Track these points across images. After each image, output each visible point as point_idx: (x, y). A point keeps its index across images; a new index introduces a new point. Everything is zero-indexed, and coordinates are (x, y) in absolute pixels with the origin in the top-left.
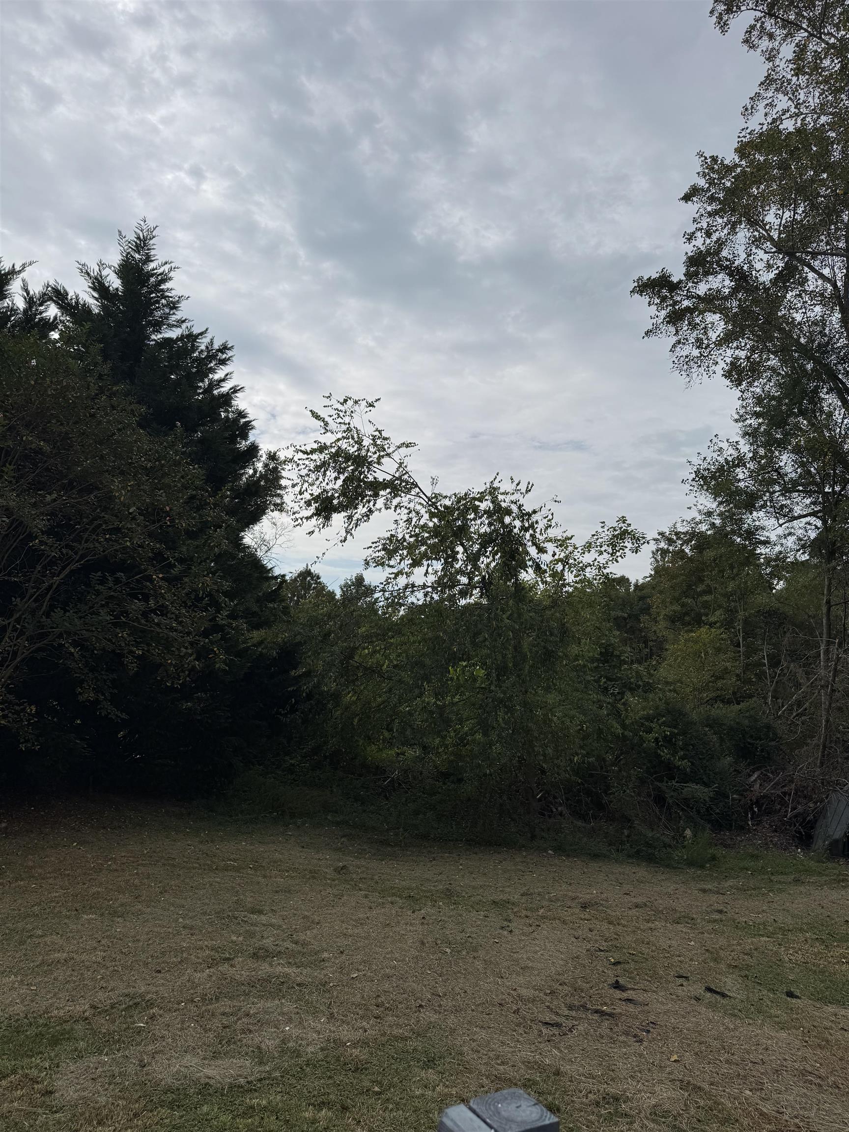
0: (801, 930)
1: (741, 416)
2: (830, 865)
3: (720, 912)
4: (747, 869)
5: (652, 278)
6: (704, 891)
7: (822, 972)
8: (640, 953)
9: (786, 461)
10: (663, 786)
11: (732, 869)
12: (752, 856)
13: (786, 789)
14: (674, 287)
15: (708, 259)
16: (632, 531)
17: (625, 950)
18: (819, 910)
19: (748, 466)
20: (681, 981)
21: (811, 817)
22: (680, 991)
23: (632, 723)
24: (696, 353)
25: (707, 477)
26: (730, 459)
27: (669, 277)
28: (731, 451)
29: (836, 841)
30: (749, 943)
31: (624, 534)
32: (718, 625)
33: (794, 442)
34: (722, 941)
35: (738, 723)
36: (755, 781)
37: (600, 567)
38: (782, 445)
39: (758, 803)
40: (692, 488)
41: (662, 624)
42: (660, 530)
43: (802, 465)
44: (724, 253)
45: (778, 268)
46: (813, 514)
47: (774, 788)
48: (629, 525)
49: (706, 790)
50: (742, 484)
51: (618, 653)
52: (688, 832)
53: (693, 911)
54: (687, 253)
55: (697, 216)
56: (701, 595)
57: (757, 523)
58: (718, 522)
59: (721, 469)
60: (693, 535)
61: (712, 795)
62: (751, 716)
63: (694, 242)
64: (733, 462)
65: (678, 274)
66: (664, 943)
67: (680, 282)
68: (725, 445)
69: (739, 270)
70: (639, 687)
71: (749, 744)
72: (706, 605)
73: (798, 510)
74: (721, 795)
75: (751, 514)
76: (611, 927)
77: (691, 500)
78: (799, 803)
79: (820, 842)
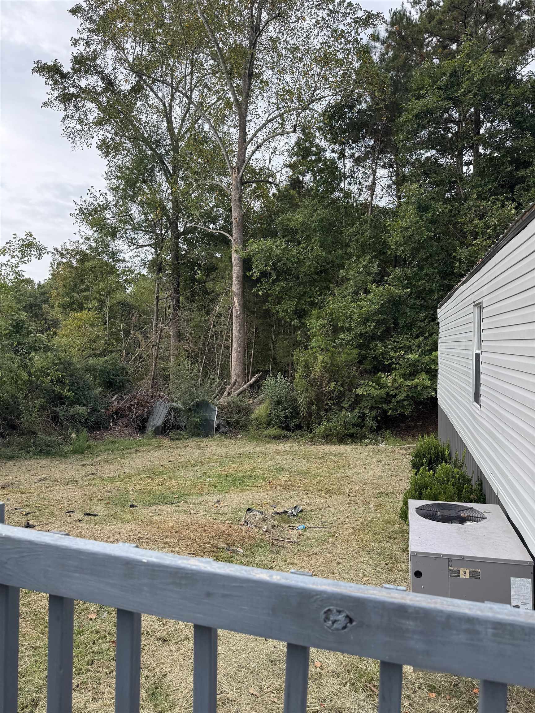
0: (139, 474)
1: (109, 176)
2: (155, 440)
3: (93, 474)
4: (109, 450)
5: (48, 64)
6: (83, 465)
7: (149, 492)
8: (44, 505)
9: (135, 210)
10: (57, 409)
11: (100, 451)
12: (112, 442)
13: (132, 402)
14: (64, 76)
15: (88, 63)
16: (36, 243)
17: (33, 506)
18: (149, 463)
19: (112, 210)
20: (69, 514)
21: (145, 416)
22: (69, 520)
23: (36, 371)
24: (79, 127)
25: (86, 214)
26: (101, 204)
27: (60, 67)
28: (102, 199)
29: (158, 427)
30: (109, 487)
31: (30, 245)
32: (94, 309)
33: (140, 198)
34: (95, 489)
35: (105, 368)
36: (115, 400)
37: (13, 266)
38: (133, 199)
39: (116, 413)
40: (77, 220)
41: (57, 309)
42: (55, 247)
43: (145, 214)
44: (98, 62)
45: (132, 83)
46: (150, 245)
47: (125, 403)
48: (35, 239)
49: (85, 408)
50: (108, 221)
51: (26, 326)
52: (74, 435)
53: (77, 477)
54: (73, 53)
55: (80, 28)
56: (83, 292)
57: (118, 248)
58: (93, 244)
59: (95, 210)
60: (78, 252)
61: (89, 411)
62: (113, 363)
63: (78, 47)
64: (103, 207)
65: (67, 68)
66: (58, 497)
67: (68, 73)
68: (98, 195)
69: (108, 76)
70: (40, 348)
71: (112, 379)
72: (86, 298)
73: (141, 242)
74: (94, 410)
75: (114, 241)
76: (23, 495)
77: (76, 228)
78: (139, 410)
79: (150, 429)
